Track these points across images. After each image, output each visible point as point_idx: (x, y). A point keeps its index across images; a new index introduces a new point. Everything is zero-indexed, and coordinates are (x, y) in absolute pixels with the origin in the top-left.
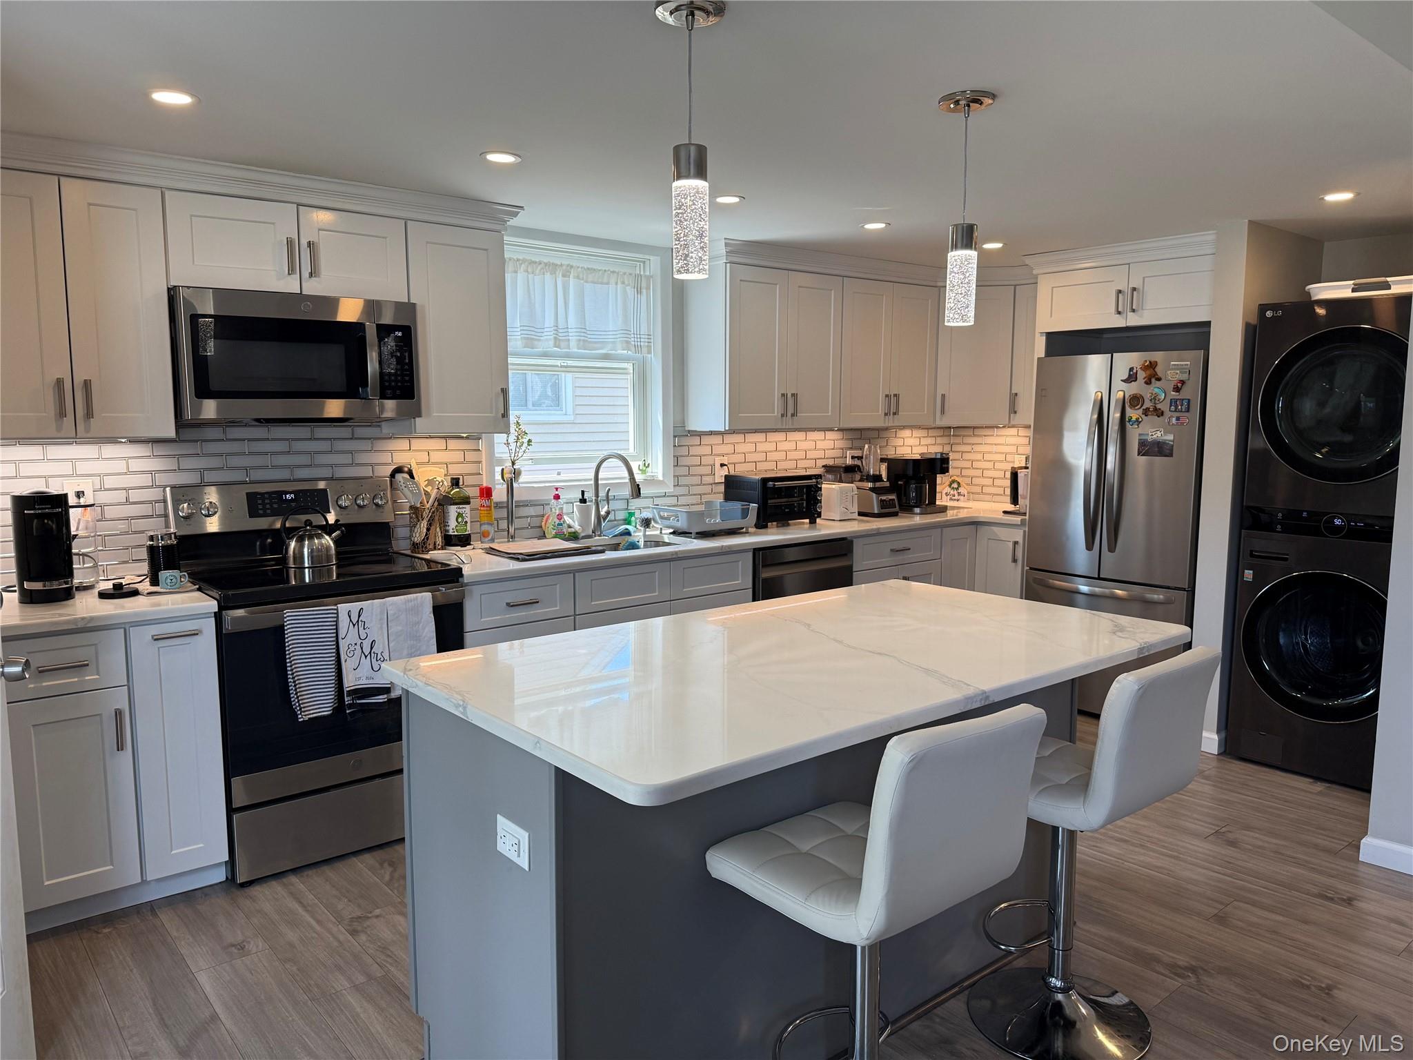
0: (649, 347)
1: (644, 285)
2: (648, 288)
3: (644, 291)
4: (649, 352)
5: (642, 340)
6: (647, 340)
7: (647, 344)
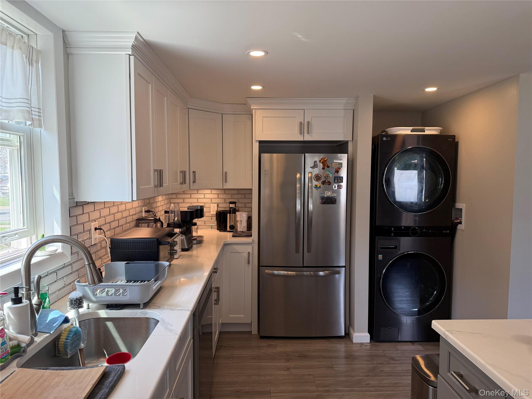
0: (40, 120)
1: (34, 58)
2: (37, 62)
3: (35, 64)
4: (40, 126)
5: (33, 113)
6: (37, 114)
7: (37, 117)
